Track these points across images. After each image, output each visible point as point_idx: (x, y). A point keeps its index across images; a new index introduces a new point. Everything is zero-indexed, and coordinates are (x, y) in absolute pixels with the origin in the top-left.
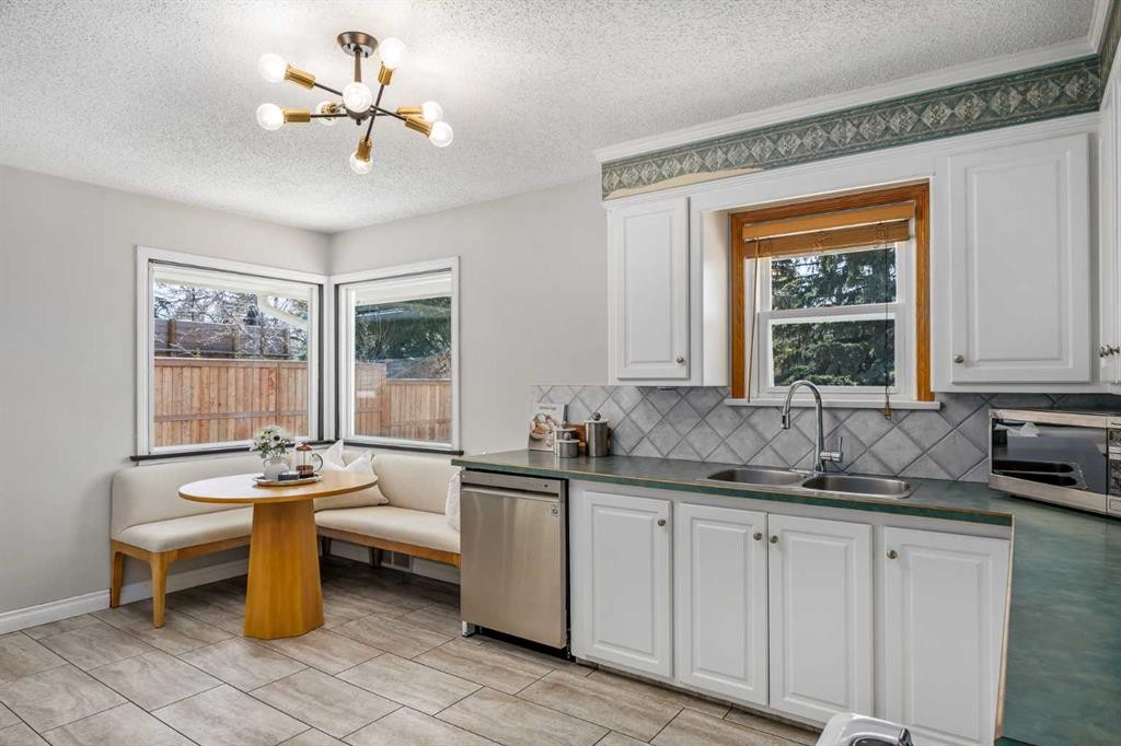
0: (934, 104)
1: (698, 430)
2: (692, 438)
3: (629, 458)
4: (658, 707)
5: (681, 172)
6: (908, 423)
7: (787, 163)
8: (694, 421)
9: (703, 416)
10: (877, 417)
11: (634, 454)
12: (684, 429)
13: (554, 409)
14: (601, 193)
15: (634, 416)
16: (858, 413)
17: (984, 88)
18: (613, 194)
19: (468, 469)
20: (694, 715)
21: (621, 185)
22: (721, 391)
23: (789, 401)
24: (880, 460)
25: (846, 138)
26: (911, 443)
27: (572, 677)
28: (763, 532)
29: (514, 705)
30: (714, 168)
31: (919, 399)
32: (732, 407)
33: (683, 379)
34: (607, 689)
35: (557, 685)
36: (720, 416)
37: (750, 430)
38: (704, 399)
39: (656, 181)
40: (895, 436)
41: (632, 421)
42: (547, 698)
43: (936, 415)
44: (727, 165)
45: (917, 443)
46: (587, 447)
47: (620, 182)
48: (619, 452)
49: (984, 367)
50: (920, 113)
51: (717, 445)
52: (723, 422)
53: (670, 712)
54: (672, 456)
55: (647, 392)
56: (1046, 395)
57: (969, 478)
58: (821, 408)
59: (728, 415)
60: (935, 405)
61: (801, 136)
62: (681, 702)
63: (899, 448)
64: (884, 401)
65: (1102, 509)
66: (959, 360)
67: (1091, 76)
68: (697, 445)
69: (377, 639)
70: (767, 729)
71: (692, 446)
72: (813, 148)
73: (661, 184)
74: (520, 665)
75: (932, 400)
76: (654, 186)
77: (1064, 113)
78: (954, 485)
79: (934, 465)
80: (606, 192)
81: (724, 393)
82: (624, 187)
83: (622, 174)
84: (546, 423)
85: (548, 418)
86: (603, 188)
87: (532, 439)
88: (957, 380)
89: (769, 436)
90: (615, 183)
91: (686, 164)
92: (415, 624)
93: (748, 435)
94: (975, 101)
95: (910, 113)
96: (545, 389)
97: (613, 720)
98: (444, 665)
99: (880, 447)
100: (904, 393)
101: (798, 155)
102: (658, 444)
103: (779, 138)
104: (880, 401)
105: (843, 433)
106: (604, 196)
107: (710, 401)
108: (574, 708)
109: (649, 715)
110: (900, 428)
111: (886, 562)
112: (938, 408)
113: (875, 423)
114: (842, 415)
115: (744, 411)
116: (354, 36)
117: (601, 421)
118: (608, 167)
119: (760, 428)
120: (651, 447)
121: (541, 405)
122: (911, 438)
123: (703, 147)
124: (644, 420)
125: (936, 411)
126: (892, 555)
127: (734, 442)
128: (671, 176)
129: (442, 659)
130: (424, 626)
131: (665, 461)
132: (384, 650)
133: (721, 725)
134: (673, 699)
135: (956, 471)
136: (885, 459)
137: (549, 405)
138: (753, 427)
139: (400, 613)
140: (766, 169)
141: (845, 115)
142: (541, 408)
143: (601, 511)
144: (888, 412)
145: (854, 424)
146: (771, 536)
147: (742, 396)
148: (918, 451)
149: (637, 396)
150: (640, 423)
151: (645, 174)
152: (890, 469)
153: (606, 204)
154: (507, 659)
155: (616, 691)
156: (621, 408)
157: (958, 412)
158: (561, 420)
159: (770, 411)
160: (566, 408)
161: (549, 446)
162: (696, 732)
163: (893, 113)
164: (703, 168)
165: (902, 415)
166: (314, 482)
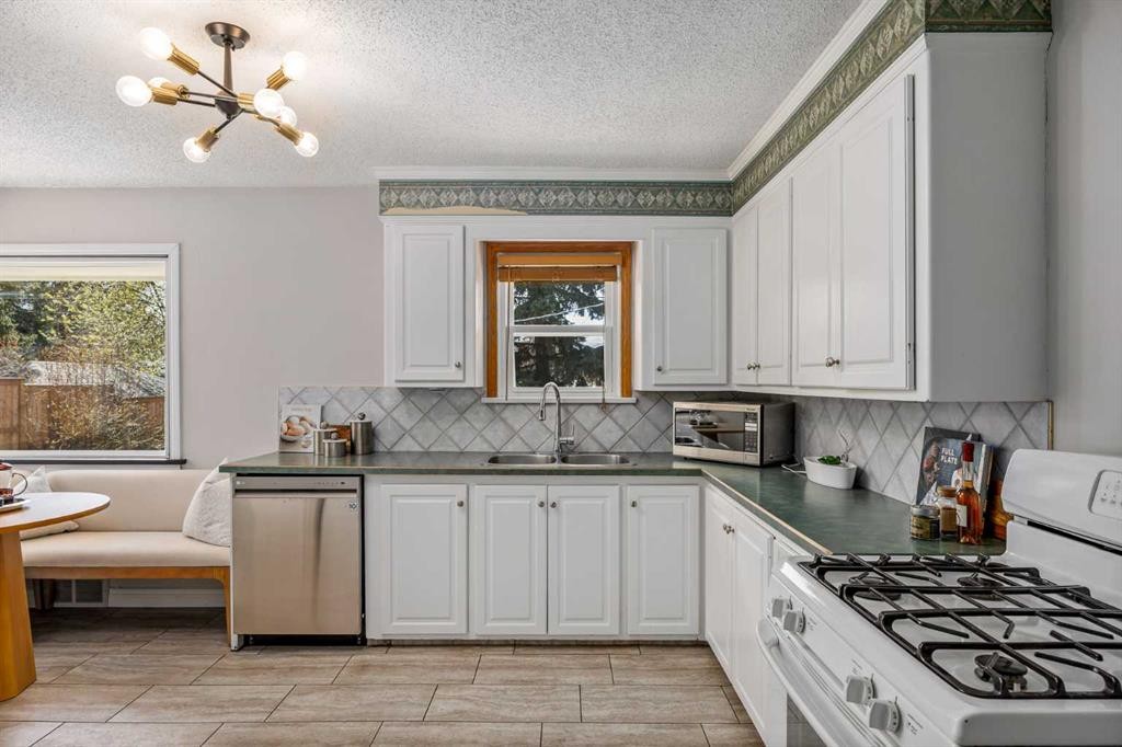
0: (645, 190)
1: (457, 425)
2: (451, 432)
3: (390, 453)
4: (463, 659)
5: (458, 203)
6: (616, 413)
7: (546, 213)
8: (454, 418)
9: (462, 412)
10: (595, 409)
11: (396, 449)
12: (444, 426)
13: (310, 410)
14: (378, 207)
15: (395, 414)
16: (583, 407)
17: (674, 187)
18: (390, 211)
19: (239, 475)
20: (490, 656)
21: (399, 203)
22: (477, 391)
23: (544, 399)
24: (597, 441)
25: (588, 201)
26: (617, 427)
27: (373, 657)
28: (544, 500)
29: (338, 691)
30: (486, 205)
31: (623, 396)
32: (487, 404)
33: (460, 381)
34: (412, 657)
35: (364, 666)
36: (477, 413)
37: (501, 423)
38: (463, 398)
39: (434, 207)
40: (609, 423)
41: (394, 419)
42: (364, 677)
43: (633, 407)
44: (498, 205)
45: (621, 427)
46: (353, 446)
47: (399, 200)
48: (380, 448)
49: (672, 374)
50: (636, 195)
51: (476, 436)
52: (479, 417)
53: (473, 660)
54: (433, 449)
55: (408, 393)
56: (694, 392)
57: (652, 450)
58: (560, 404)
59: (483, 412)
60: (632, 400)
61: (556, 193)
62: (477, 651)
63: (610, 432)
64: (601, 397)
65: (740, 460)
66: (659, 370)
67: (728, 195)
68: (456, 438)
69: (131, 676)
70: (548, 651)
71: (451, 439)
72: (566, 204)
73: (439, 210)
74: (316, 660)
75: (631, 396)
76: (431, 211)
77: (714, 214)
78: (644, 455)
79: (632, 442)
80: (383, 209)
81: (480, 393)
82: (403, 206)
83: (399, 194)
84: (300, 424)
85: (302, 419)
86: (381, 204)
87: (283, 441)
88: (658, 382)
89: (517, 427)
90: (394, 201)
91: (463, 197)
92: (163, 653)
93: (500, 427)
94: (668, 194)
95: (630, 194)
96: (297, 391)
97: (435, 677)
98: (236, 679)
99: (597, 432)
100: (612, 391)
101: (554, 208)
102: (420, 439)
103: (540, 191)
104: (599, 398)
105: (572, 423)
106: (381, 212)
107: (468, 399)
108: (393, 679)
109: (459, 666)
110: (611, 417)
111: (630, 511)
112: (634, 402)
113: (594, 413)
114: (571, 409)
115: (497, 408)
116: (228, 27)
117: (366, 420)
118: (385, 185)
119: (510, 421)
120: (413, 442)
121: (291, 406)
122: (617, 423)
123: (478, 186)
124: (405, 418)
125: (634, 404)
126: (634, 505)
127: (489, 434)
128: (449, 204)
129: (227, 676)
130: (177, 652)
131: (427, 454)
132: (151, 685)
133: (514, 658)
134: (469, 651)
135: (644, 446)
136: (601, 441)
137: (302, 406)
138: (503, 420)
139: (131, 648)
140: (530, 214)
141: (588, 185)
142: (293, 409)
143: (400, 501)
144: (604, 406)
145: (580, 415)
146: (550, 502)
147: (495, 395)
148: (622, 433)
149: (400, 397)
150: (402, 423)
151: (423, 198)
152: (605, 448)
153: (382, 218)
154: (299, 659)
155: (418, 657)
156: (382, 408)
157: (646, 404)
158: (317, 421)
159: (518, 407)
160: (323, 408)
161: (305, 447)
162: (500, 667)
163: (619, 191)
164: (477, 203)
165: (611, 407)
166: (19, 509)
